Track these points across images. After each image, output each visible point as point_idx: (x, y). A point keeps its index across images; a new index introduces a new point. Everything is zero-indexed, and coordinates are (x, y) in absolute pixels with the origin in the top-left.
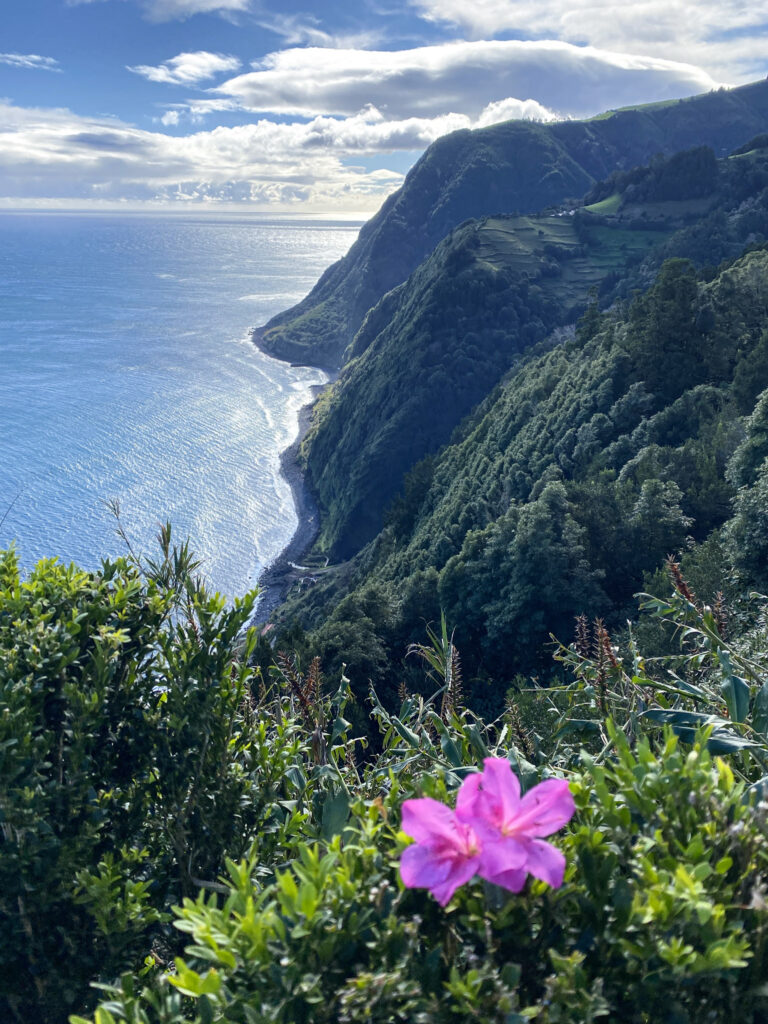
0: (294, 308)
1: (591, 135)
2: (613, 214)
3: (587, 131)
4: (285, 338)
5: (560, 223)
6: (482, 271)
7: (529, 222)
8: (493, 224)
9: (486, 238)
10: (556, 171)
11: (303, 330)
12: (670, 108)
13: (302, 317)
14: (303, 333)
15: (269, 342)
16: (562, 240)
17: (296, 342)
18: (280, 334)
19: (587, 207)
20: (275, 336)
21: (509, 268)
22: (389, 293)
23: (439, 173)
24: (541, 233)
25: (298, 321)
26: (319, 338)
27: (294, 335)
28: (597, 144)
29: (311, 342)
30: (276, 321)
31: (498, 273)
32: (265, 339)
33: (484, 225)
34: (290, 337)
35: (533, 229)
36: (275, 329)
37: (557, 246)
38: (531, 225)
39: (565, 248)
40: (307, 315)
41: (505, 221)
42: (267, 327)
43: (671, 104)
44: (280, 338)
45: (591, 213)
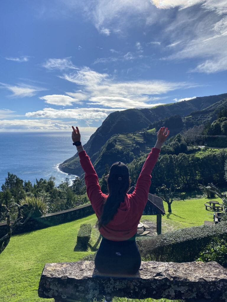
0: (71, 158)
1: (151, 112)
2: (155, 132)
3: (150, 111)
4: (67, 166)
5: (140, 135)
6: (116, 149)
7: (132, 135)
8: (121, 136)
9: (119, 140)
10: (142, 121)
11: (72, 164)
12: (172, 105)
13: (73, 160)
14: (72, 165)
15: (63, 168)
16: (141, 140)
17: (70, 168)
18: (66, 165)
19: (147, 131)
20: (65, 166)
21: (124, 148)
22: (95, 154)
23: (111, 122)
24: (134, 138)
25: (72, 161)
26: (77, 166)
27: (69, 166)
28: (153, 114)
29: (74, 167)
30: (65, 162)
31: (121, 149)
32: (62, 167)
33: (118, 136)
34: (68, 166)
35: (132, 137)
36: (65, 164)
37: (139, 141)
38: (132, 136)
39: (141, 142)
40: (74, 160)
41: (124, 135)
42: (63, 163)
43: (172, 104)
44: (66, 166)
45: (148, 132)
